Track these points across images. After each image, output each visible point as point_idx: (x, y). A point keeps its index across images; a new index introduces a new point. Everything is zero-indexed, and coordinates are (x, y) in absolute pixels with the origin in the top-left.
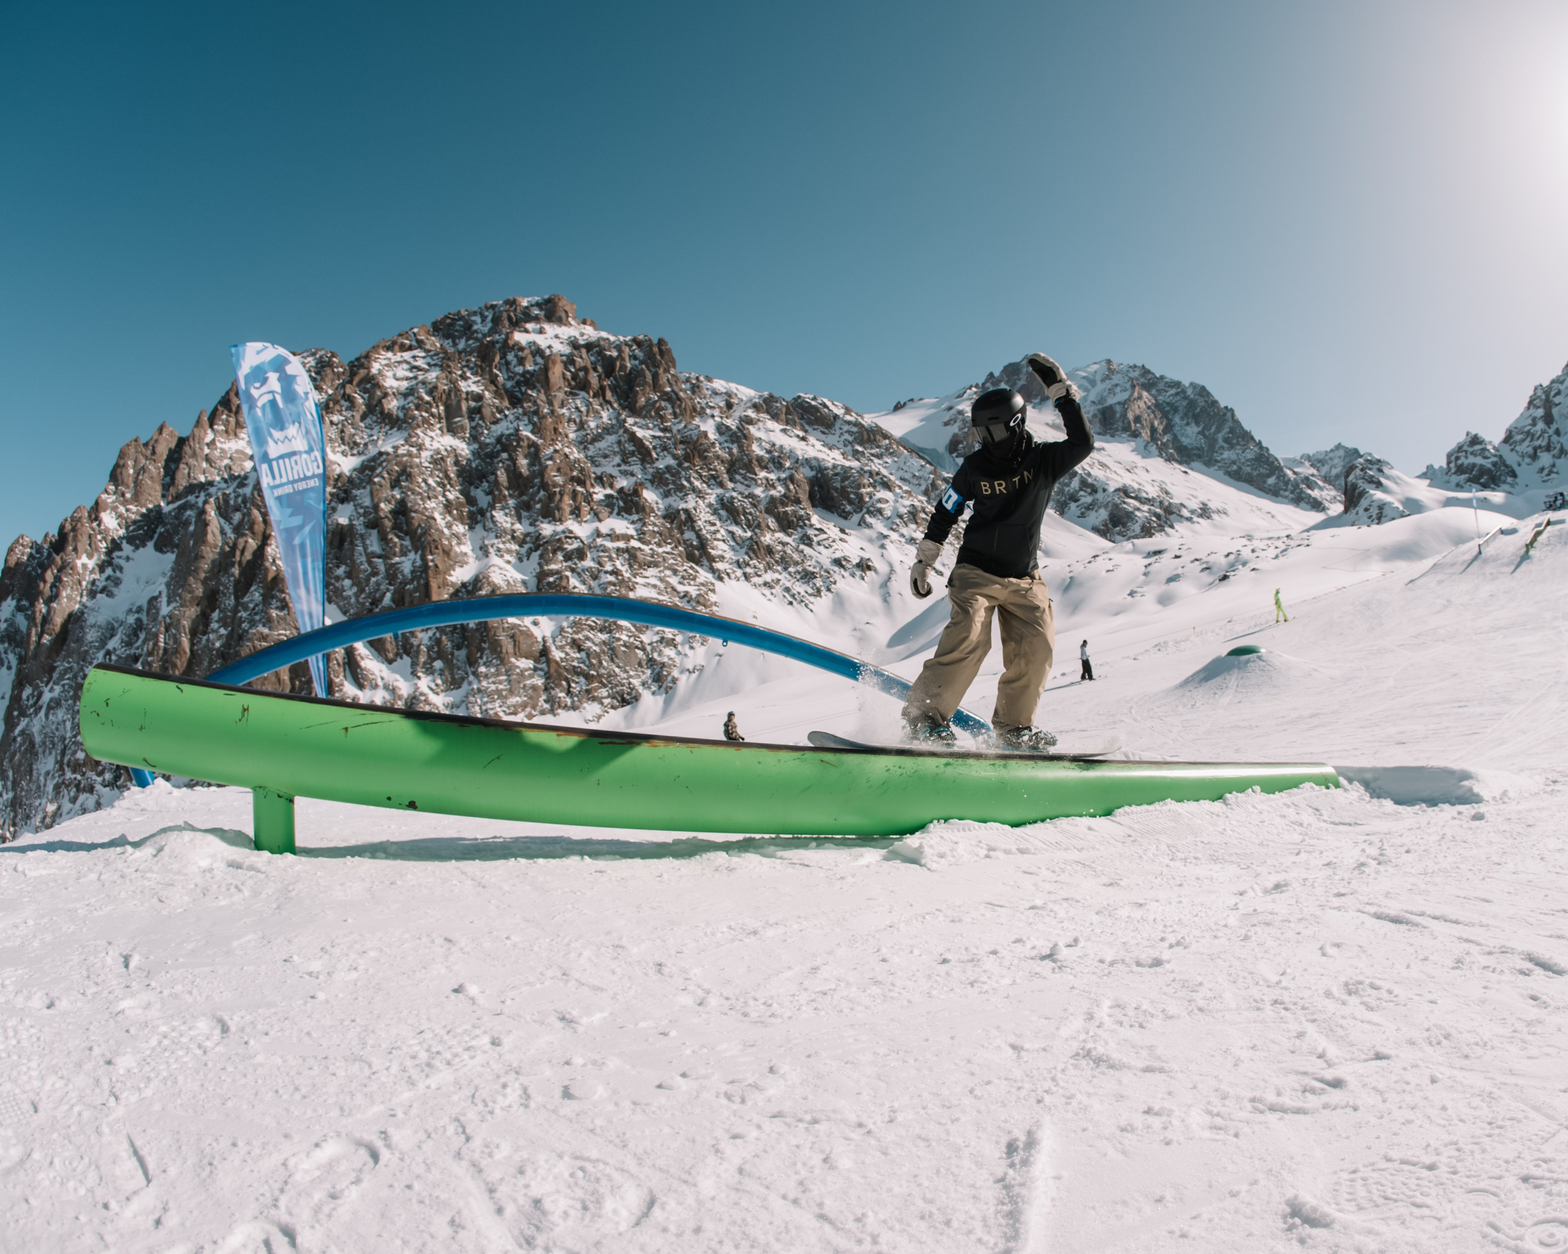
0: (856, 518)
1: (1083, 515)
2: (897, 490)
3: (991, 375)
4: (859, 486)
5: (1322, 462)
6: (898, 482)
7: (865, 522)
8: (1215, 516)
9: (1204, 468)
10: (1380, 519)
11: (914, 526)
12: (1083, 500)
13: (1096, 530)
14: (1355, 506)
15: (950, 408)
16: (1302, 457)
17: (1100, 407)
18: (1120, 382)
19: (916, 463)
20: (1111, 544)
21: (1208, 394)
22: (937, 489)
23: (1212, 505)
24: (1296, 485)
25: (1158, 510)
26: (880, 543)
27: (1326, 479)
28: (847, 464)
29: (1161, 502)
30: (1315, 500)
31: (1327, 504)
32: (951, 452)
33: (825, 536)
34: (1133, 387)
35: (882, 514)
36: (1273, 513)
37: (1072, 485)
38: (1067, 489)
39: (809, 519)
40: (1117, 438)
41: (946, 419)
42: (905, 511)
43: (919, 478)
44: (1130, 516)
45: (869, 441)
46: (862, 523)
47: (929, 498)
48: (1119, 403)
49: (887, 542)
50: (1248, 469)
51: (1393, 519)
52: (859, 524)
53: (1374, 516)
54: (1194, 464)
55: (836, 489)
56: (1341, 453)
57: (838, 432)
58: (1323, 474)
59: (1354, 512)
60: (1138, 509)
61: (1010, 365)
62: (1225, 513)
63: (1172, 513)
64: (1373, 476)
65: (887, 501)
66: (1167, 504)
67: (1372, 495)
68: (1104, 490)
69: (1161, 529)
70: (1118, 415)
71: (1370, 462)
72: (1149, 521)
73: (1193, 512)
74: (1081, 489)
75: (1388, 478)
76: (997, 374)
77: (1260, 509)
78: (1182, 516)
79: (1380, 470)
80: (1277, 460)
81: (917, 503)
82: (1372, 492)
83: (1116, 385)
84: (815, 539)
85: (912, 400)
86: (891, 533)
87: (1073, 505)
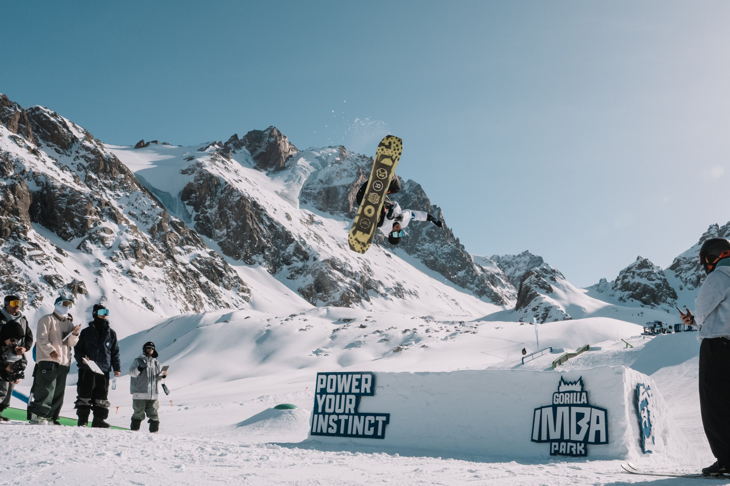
0: (76, 241)
1: (292, 277)
2: (123, 224)
3: (235, 136)
4: (85, 212)
5: (509, 264)
6: (125, 216)
7: (84, 247)
8: (407, 296)
9: (405, 254)
10: (544, 319)
11: (133, 260)
12: (295, 264)
13: (301, 292)
14: (525, 305)
15: (191, 159)
16: (491, 258)
17: (326, 186)
18: (348, 168)
19: (147, 202)
20: (313, 307)
21: (422, 192)
22: (163, 231)
23: (406, 287)
24: (482, 281)
25: (358, 284)
26: (96, 269)
27: (510, 279)
28: (78, 188)
29: (362, 278)
30: (496, 295)
31: (505, 300)
32: (183, 199)
33: (39, 252)
34: (359, 174)
35: (103, 243)
36: (457, 301)
37: (288, 250)
38: (283, 252)
39: (25, 233)
40: (335, 215)
41: (185, 168)
42: (127, 244)
43: (148, 216)
44: (333, 284)
45: (104, 171)
46: (82, 247)
47: (153, 237)
48: (343, 186)
49: (103, 270)
50: (443, 261)
51: (556, 320)
52: (79, 248)
53: (540, 316)
54: (398, 250)
55: (60, 209)
56: (527, 259)
57: (74, 155)
58: (507, 274)
59: (524, 310)
60: (341, 280)
61: (255, 131)
62: (416, 295)
63: (370, 288)
64: (545, 283)
65: (112, 232)
66: (367, 279)
67: (542, 298)
68: (315, 259)
69: (358, 300)
70: (340, 196)
71: (545, 271)
72: (349, 291)
73: (388, 290)
74: (294, 254)
75: (558, 286)
76: (240, 137)
77: (447, 296)
78: (378, 292)
79: (553, 279)
80: (469, 257)
81: (140, 240)
82: (542, 295)
83: (345, 170)
84: (28, 253)
85: (155, 142)
86: (109, 262)
87: (285, 267)
